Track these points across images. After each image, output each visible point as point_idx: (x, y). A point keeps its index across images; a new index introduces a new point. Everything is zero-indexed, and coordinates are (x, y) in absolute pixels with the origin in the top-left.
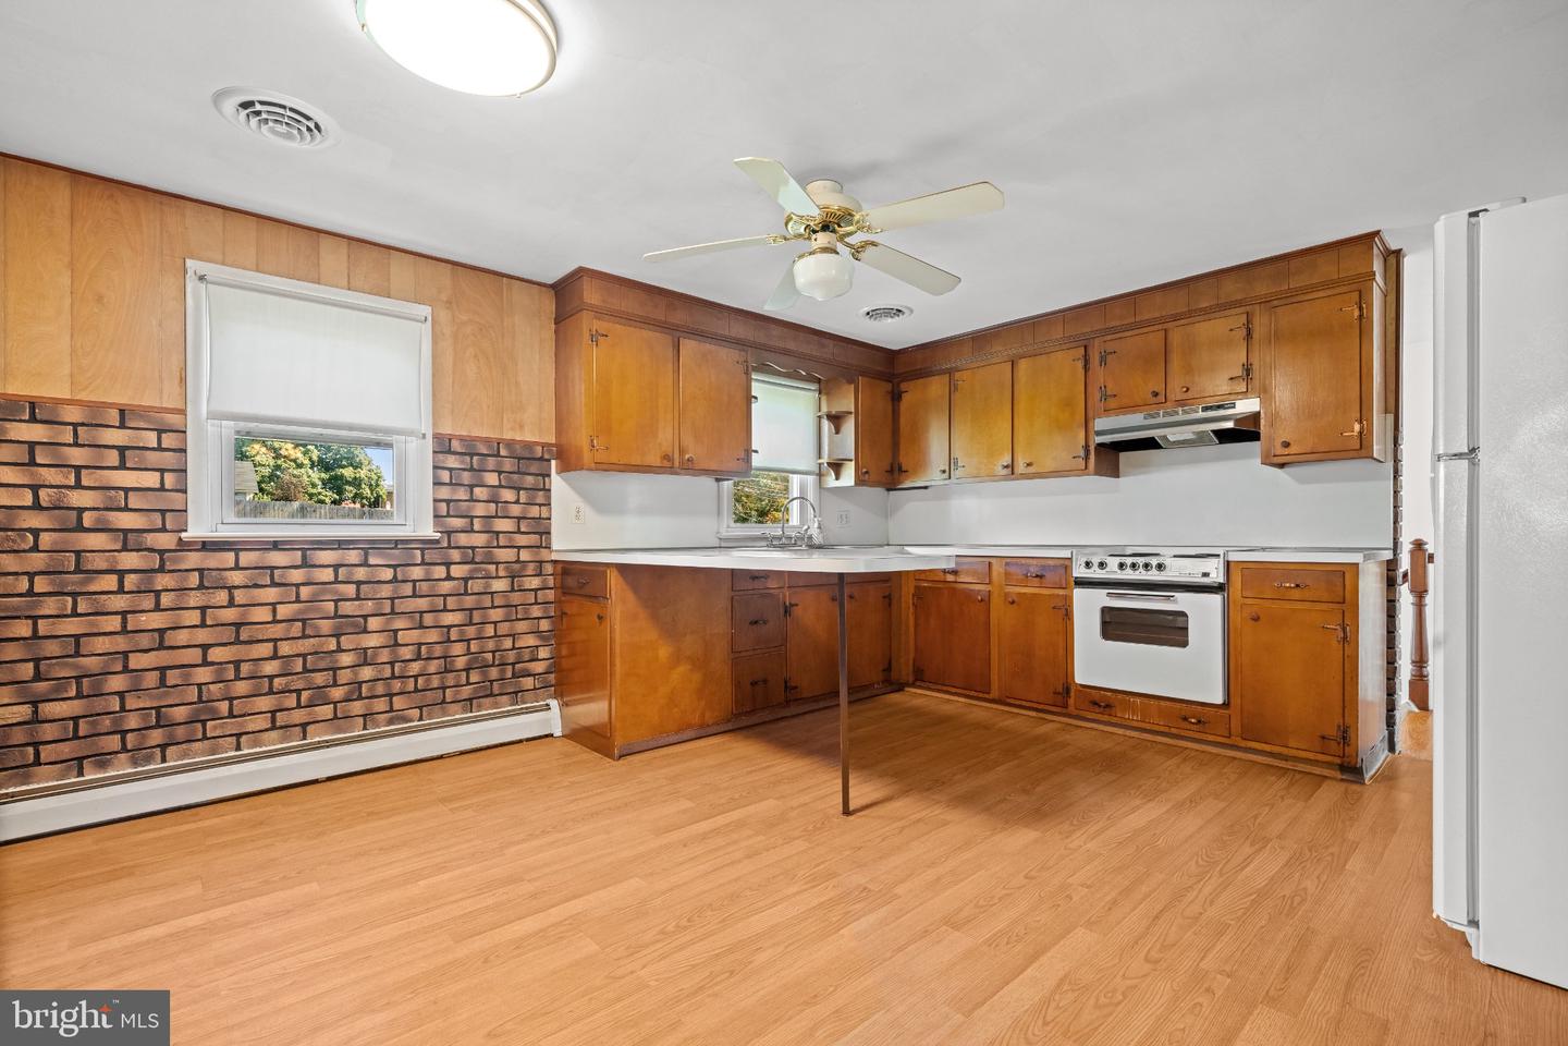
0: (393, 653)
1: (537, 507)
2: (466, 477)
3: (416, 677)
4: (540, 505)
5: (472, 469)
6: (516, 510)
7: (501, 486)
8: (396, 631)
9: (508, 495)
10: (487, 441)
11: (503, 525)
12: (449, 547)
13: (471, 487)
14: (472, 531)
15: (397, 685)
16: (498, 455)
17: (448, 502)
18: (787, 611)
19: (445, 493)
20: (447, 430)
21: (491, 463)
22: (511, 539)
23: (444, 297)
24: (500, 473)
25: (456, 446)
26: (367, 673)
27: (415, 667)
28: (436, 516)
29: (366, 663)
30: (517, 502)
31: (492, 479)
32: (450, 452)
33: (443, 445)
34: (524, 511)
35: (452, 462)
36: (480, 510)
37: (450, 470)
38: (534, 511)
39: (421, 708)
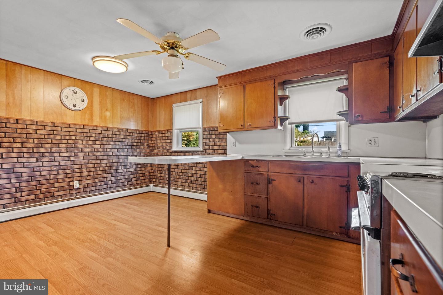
0: (196, 175)
1: (223, 143)
2: (209, 136)
3: (200, 181)
4: (224, 142)
5: (210, 134)
6: (218, 144)
7: (215, 138)
8: (197, 170)
9: (217, 140)
10: (213, 128)
11: (216, 148)
12: (205, 153)
13: (210, 139)
14: (210, 149)
15: (197, 182)
16: (215, 130)
17: (205, 142)
18: (269, 181)
19: (205, 141)
20: (205, 126)
21: (213, 132)
22: (217, 151)
23: (205, 96)
24: (215, 135)
25: (207, 129)
26: (193, 178)
27: (200, 179)
28: (203, 146)
29: (192, 176)
30: (219, 142)
31: (213, 136)
32: (206, 131)
33: (205, 130)
34: (220, 144)
35: (206, 133)
36: (211, 144)
37: (206, 135)
38: (222, 144)
39: (201, 188)
